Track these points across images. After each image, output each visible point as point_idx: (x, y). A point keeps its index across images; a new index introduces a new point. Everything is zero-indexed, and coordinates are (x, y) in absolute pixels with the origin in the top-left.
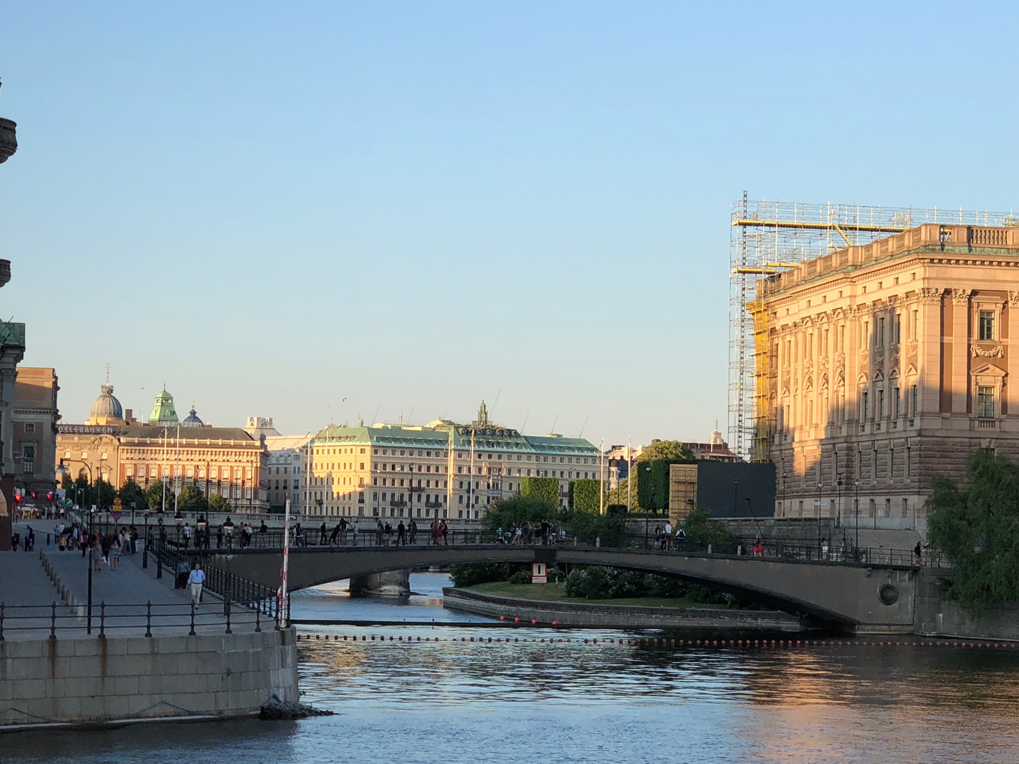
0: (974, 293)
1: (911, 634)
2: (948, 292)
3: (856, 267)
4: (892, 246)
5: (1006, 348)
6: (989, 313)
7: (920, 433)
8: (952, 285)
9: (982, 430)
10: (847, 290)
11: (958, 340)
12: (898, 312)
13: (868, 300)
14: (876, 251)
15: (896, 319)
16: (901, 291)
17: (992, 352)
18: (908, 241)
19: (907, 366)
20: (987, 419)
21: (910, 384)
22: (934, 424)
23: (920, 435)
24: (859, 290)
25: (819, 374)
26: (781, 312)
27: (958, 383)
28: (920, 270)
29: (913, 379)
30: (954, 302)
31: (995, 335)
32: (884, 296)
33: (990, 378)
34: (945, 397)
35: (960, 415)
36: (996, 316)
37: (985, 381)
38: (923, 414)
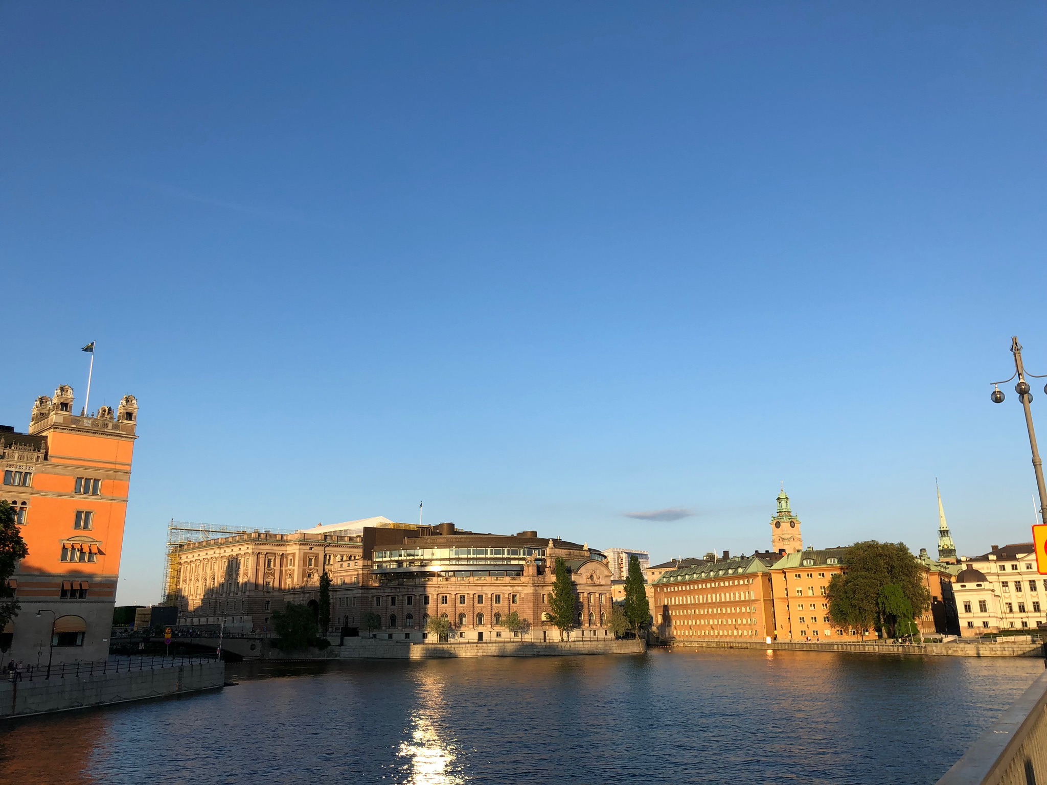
0: (267, 553)
1: (259, 659)
2: (259, 553)
3: (221, 544)
4: (238, 538)
5: (275, 570)
6: (270, 559)
7: (249, 596)
8: (261, 551)
9: (267, 595)
10: (217, 551)
11: (261, 568)
12: (240, 558)
13: (227, 555)
14: (230, 540)
15: (238, 561)
16: (242, 552)
17: (271, 571)
18: (245, 537)
19: (243, 575)
20: (268, 592)
21: (244, 581)
22: (253, 594)
23: (249, 597)
24: (222, 551)
25: (202, 578)
26: (184, 557)
27: (260, 581)
28: (251, 546)
29: (246, 580)
30: (261, 556)
31: (272, 566)
32: (234, 554)
33: (270, 579)
34: (256, 585)
35: (261, 590)
36: (272, 560)
37: (268, 580)
38: (250, 591)
